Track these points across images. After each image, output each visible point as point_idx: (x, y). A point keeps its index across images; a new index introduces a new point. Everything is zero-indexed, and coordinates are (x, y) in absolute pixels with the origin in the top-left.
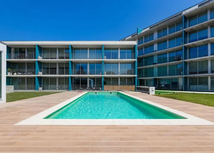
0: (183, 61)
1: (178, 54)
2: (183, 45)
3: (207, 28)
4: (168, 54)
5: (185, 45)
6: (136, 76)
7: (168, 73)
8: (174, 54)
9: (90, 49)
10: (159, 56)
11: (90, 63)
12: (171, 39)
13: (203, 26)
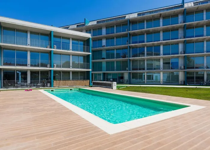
0: (128, 58)
1: (124, 52)
2: (128, 45)
3: (144, 34)
4: (115, 50)
5: (130, 45)
6: (90, 70)
7: (115, 68)
8: (120, 52)
9: (32, 33)
10: (108, 52)
11: (31, 52)
12: (118, 37)
13: (142, 32)
